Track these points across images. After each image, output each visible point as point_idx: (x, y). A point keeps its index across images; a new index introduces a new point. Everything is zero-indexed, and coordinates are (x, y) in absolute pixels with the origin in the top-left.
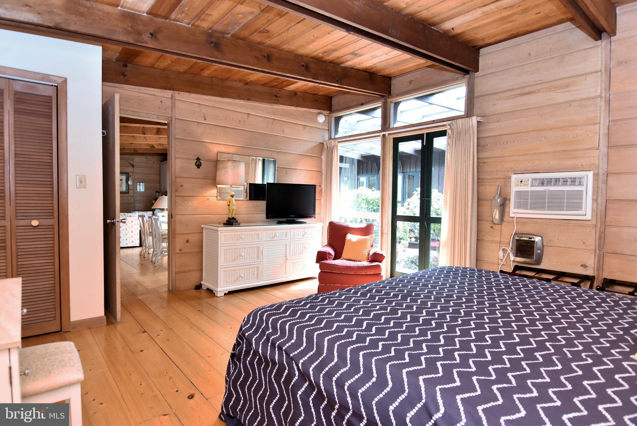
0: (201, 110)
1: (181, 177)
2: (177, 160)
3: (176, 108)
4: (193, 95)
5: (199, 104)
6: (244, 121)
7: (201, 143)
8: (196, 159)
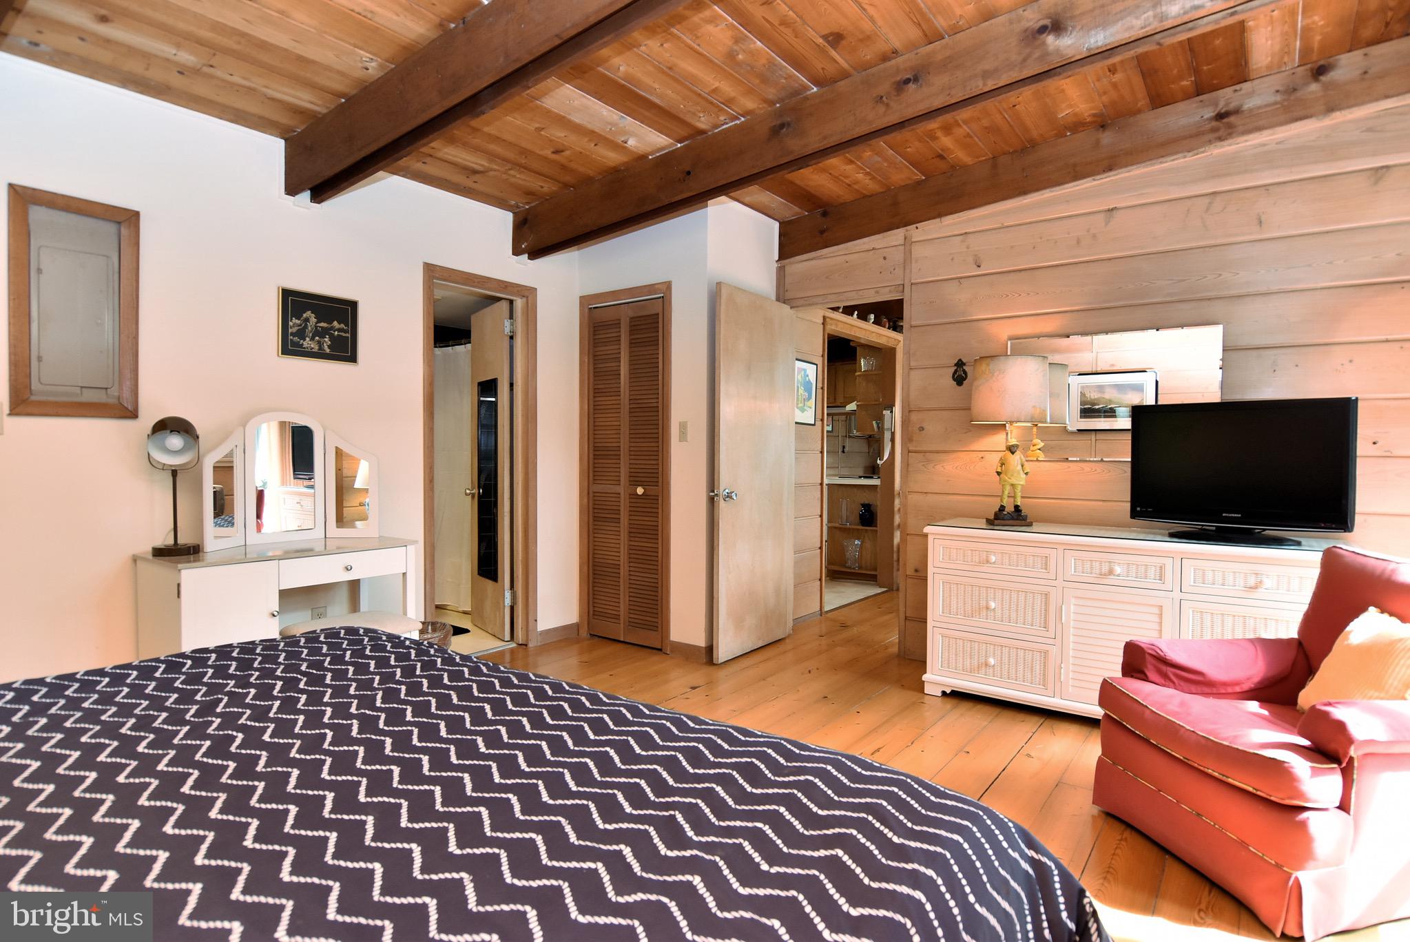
0: (968, 248)
1: (920, 410)
2: (913, 373)
3: (913, 261)
4: (948, 220)
5: (966, 233)
6: (1094, 236)
7: (968, 324)
8: (955, 365)
